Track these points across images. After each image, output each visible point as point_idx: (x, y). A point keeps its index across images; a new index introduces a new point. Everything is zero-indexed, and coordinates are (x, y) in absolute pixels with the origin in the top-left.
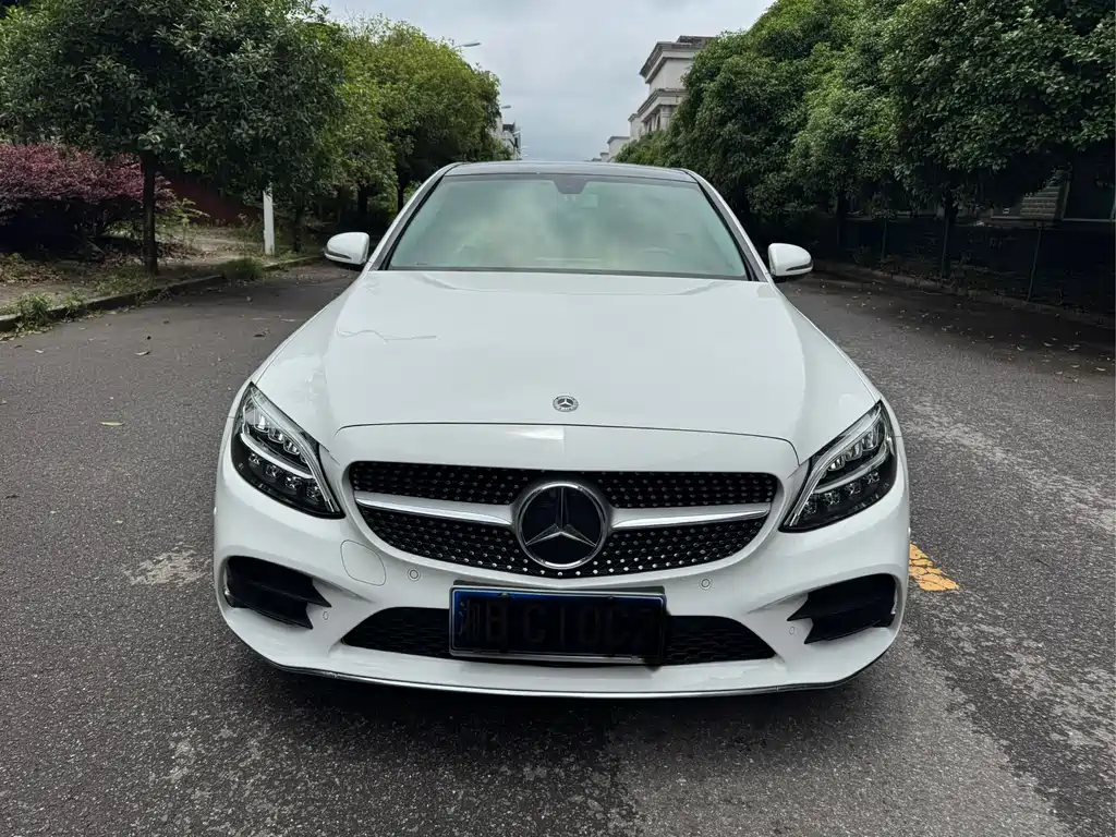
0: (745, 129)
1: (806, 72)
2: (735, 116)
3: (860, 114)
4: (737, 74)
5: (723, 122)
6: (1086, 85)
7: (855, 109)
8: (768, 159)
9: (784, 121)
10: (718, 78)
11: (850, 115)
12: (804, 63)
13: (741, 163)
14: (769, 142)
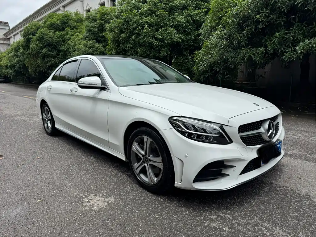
0: (49, 51)
1: (64, 35)
2: (45, 47)
3: (92, 47)
4: (43, 34)
5: (42, 48)
6: (160, 44)
7: (91, 46)
8: (58, 60)
9: (61, 49)
10: (36, 35)
11: (90, 48)
12: (64, 33)
13: (50, 61)
14: (58, 55)
